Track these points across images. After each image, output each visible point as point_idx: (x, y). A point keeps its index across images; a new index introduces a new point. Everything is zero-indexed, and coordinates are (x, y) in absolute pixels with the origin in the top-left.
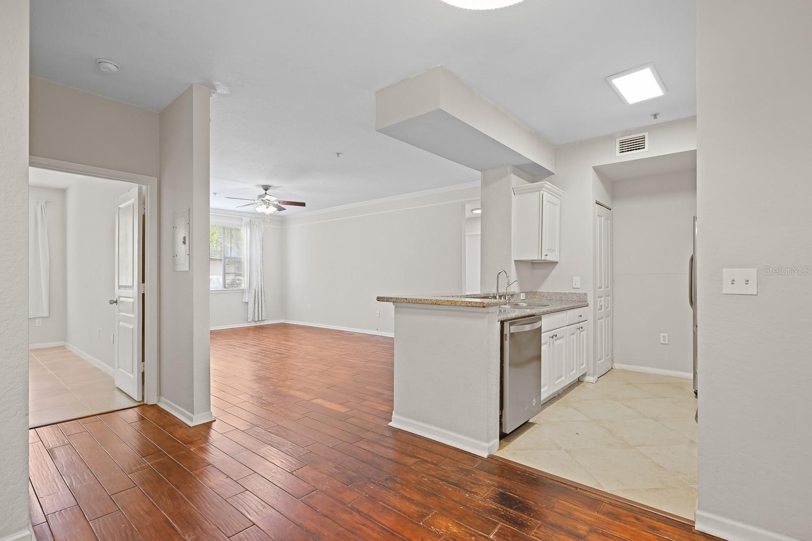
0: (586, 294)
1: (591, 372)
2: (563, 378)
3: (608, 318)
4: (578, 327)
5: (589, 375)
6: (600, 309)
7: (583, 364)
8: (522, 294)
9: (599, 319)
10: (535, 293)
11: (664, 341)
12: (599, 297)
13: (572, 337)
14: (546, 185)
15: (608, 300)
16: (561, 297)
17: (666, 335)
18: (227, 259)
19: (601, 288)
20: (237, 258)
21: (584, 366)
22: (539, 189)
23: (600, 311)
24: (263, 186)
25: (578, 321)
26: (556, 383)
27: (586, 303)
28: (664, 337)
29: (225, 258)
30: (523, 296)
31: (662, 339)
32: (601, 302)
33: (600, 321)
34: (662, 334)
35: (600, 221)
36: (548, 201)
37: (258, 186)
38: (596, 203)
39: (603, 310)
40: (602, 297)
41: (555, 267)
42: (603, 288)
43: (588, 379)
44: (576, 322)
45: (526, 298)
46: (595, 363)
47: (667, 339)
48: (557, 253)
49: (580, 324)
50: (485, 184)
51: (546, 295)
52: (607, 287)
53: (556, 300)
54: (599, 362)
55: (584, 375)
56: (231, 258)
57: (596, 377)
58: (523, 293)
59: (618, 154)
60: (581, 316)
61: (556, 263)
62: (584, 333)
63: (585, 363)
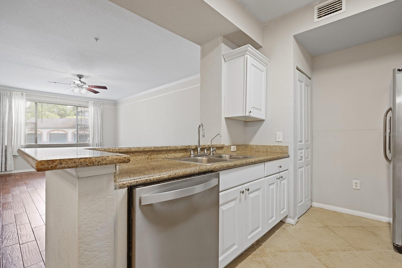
0: (287, 147)
1: (292, 215)
2: (260, 229)
3: (307, 167)
4: (278, 177)
5: (290, 217)
6: (301, 159)
7: (284, 208)
8: (232, 147)
9: (299, 168)
10: (246, 146)
11: (356, 186)
12: (299, 150)
13: (271, 187)
14: (249, 48)
15: (308, 152)
16: (267, 149)
17: (358, 181)
18: (79, 126)
19: (301, 141)
20: (86, 125)
21: (285, 210)
22: (243, 54)
23: (301, 161)
24: (77, 75)
25: (278, 171)
26: (249, 237)
27: (287, 155)
28: (356, 183)
29: (78, 125)
30: (233, 148)
31: (354, 185)
32: (301, 153)
33: (300, 170)
34: (354, 181)
35: (301, 86)
36: (252, 65)
37: (74, 75)
38: (297, 69)
39: (303, 160)
40: (302, 149)
41: (262, 124)
42: (303, 141)
43: (289, 220)
44: (276, 172)
45: (237, 150)
46: (295, 206)
47: (359, 185)
48: (263, 112)
49: (280, 173)
50: (203, 55)
51: (255, 147)
52: (307, 141)
53: (263, 152)
54: (299, 204)
55: (286, 217)
56: (81, 125)
57: (296, 219)
58: (234, 145)
59: (316, 20)
60: (281, 167)
61: (262, 121)
62: (285, 182)
63: (286, 208)
